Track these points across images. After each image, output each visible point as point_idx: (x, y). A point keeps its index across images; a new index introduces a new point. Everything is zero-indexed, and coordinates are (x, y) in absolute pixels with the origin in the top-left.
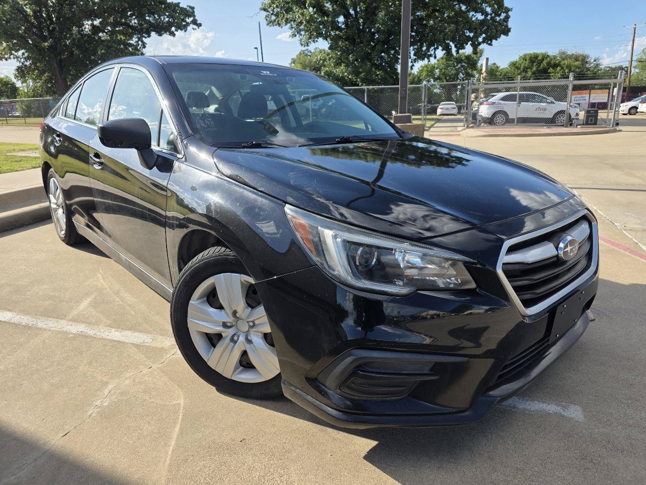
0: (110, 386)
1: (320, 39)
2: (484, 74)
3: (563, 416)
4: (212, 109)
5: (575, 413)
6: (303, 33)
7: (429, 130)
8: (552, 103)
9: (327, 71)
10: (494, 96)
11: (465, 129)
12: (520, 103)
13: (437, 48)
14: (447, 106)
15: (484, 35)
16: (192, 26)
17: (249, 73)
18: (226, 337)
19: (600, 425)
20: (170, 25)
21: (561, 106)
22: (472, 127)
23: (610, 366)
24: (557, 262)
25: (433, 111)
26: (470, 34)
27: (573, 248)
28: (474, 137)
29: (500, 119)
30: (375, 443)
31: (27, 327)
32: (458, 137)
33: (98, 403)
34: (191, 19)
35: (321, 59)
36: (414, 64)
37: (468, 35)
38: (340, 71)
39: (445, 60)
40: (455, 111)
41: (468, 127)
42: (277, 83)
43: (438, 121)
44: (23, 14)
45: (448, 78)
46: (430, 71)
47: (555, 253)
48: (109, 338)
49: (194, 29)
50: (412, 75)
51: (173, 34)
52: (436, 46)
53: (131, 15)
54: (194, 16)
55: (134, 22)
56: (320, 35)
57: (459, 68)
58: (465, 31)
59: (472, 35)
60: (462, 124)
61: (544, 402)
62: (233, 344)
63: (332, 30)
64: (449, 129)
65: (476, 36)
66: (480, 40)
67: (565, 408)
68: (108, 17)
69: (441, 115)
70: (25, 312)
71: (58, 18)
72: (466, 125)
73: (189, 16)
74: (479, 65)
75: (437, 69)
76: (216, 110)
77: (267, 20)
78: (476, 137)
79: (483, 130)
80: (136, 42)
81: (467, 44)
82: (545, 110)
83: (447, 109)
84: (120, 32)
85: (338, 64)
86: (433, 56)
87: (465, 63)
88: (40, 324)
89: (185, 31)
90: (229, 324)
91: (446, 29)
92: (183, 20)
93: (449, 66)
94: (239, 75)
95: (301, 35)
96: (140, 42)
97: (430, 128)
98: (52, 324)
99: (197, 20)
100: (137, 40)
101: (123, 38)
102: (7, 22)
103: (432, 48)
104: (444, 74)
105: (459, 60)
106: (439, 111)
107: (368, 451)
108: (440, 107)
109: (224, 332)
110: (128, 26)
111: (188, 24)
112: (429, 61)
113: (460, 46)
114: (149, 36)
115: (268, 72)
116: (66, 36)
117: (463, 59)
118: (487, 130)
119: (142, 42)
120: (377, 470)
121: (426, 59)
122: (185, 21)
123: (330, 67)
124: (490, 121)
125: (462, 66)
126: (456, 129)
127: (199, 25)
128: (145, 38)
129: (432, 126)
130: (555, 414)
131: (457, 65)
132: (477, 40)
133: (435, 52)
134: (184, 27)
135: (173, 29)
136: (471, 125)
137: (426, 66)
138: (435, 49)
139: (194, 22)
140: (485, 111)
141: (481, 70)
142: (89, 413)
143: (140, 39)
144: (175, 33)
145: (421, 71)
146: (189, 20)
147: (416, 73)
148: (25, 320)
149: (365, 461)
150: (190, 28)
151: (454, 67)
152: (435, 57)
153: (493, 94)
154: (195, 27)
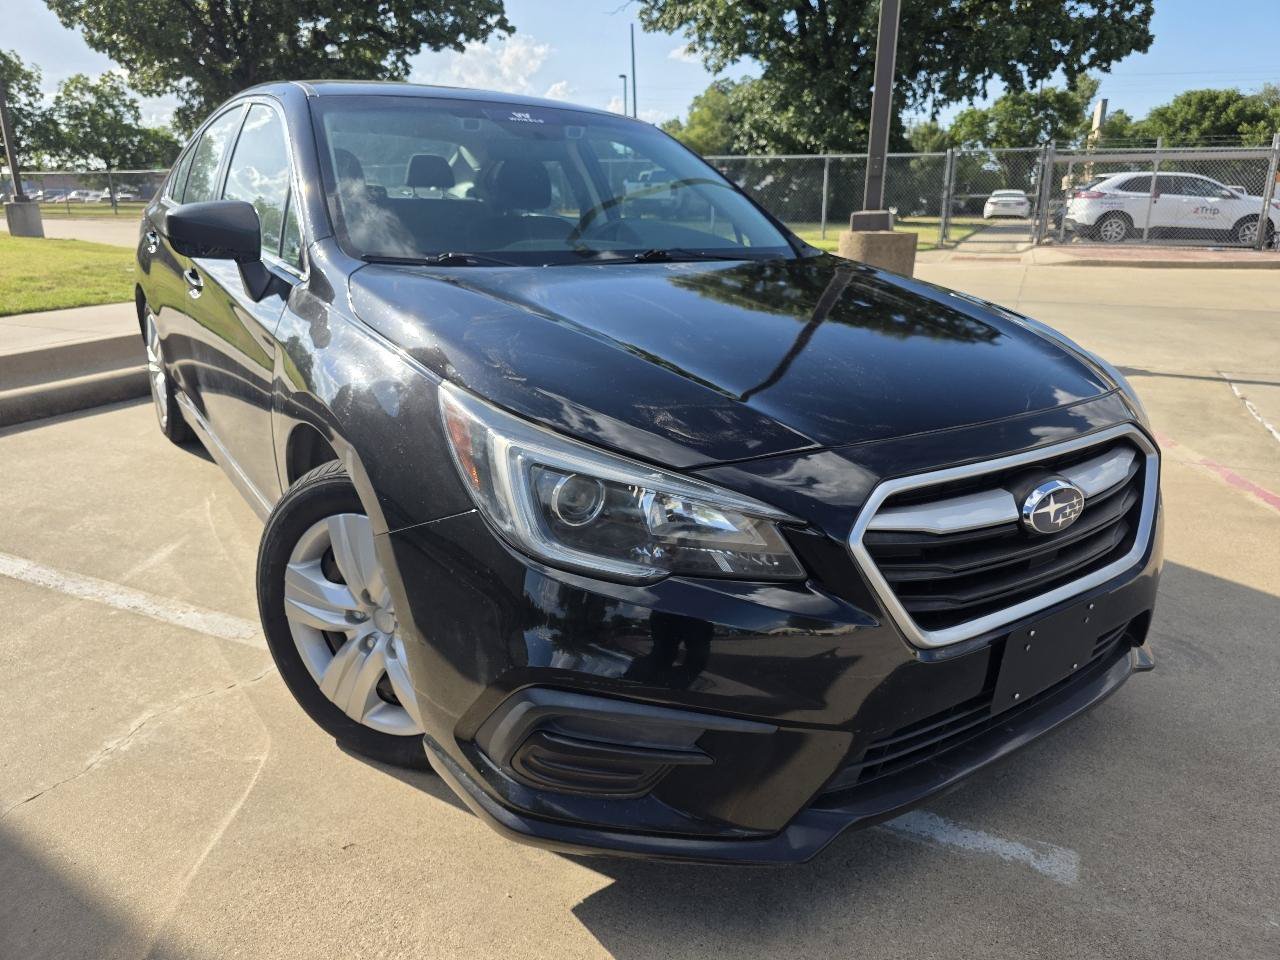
0: (146, 715)
1: (746, 58)
2: (1097, 132)
3: (1030, 869)
4: (461, 190)
5: (1062, 865)
6: (710, 45)
7: (955, 247)
8: (1233, 196)
10: (1105, 179)
11: (1032, 248)
12: (1157, 195)
13: (990, 76)
14: (1004, 199)
15: (1093, 51)
16: (497, 31)
17: (484, 117)
18: (353, 640)
19: (1108, 900)
20: (456, 29)
21: (1251, 204)
22: (1049, 244)
23: (1179, 773)
24: (1016, 534)
25: (976, 208)
26: (1063, 49)
27: (1064, 508)
28: (1048, 265)
29: (1114, 228)
30: (604, 882)
31: (46, 590)
32: (1013, 266)
33: (112, 745)
34: (496, 18)
35: (744, 98)
36: (940, 109)
37: (1057, 49)
38: (782, 122)
39: (1009, 103)
40: (1023, 210)
41: (1039, 244)
42: (539, 136)
43: (982, 229)
44: (190, 10)
45: (1013, 140)
46: (977, 125)
47: (1014, 514)
48: (180, 623)
49: (500, 37)
50: (938, 134)
51: (460, 48)
52: (987, 73)
53: (385, 12)
54: (503, 12)
55: (391, 22)
56: (744, 50)
57: (1040, 120)
58: (1052, 41)
59: (1066, 49)
60: (1026, 237)
61: (999, 836)
62: (364, 655)
63: (770, 39)
64: (999, 246)
65: (1076, 53)
66: (1085, 59)
67: (1041, 852)
68: (341, 16)
69: (992, 217)
70: (52, 563)
71: (252, 17)
72: (1035, 240)
73: (492, 12)
74: (1087, 114)
75: (992, 120)
76: (469, 192)
77: (643, 19)
78: (1054, 264)
79: (1072, 250)
80: (393, 63)
81: (1054, 69)
82: (1215, 211)
83: (1006, 205)
84: (365, 44)
85: (781, 106)
86: (981, 93)
87: (1054, 109)
88: (70, 588)
89: (484, 42)
90: (358, 616)
91: (1008, 35)
92: (482, 21)
93: (1017, 117)
94: (462, 120)
95: (706, 48)
96: (400, 64)
97: (958, 243)
98: (88, 589)
99: (506, 21)
100: (394, 58)
101: (368, 54)
102: (162, 24)
103: (979, 77)
104: (1008, 133)
105: (1041, 103)
106: (989, 209)
107: (586, 895)
108: (992, 200)
109: (348, 630)
110: (378, 31)
111: (490, 28)
112: (972, 104)
113: (1041, 72)
114: (418, 51)
115: (527, 116)
116: (265, 51)
117: (1050, 100)
118: (1078, 251)
119: (404, 63)
120: (592, 938)
121: (965, 98)
122: (485, 22)
123: (764, 113)
124: (1092, 233)
125: (1047, 116)
126: (1014, 248)
127: (511, 30)
128: (410, 54)
129: (964, 239)
130: (1016, 862)
131: (1036, 114)
132: (1078, 60)
133: (984, 86)
134: (482, 35)
135: (462, 37)
136: (1047, 240)
137: (971, 114)
138: (985, 79)
139: (502, 24)
140: (1080, 210)
141: (1090, 126)
142: (88, 763)
143: (400, 57)
144: (465, 45)
145: (956, 127)
146: (492, 20)
147: (947, 129)
148: (46, 576)
149: (573, 916)
150: (492, 37)
151: (1029, 116)
152: (985, 96)
153: (1103, 175)
154: (503, 33)
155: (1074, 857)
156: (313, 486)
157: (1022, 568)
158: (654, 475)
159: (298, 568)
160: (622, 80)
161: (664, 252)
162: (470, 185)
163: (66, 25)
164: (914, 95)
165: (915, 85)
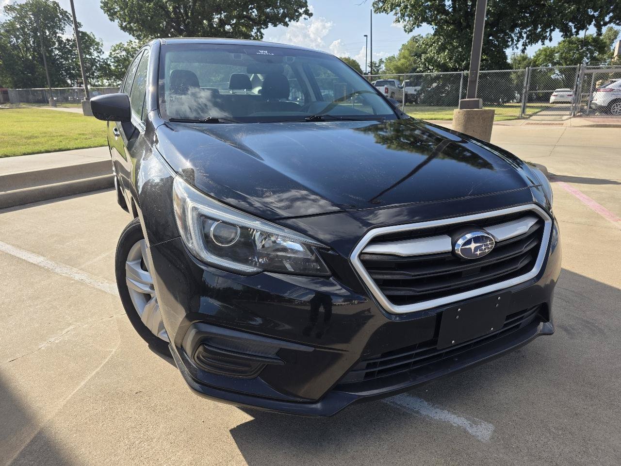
0: (71, 327)
1: (424, 24)
2: (616, 58)
3: (465, 431)
4: (256, 91)
5: (483, 431)
6: (407, 18)
7: (529, 118)
9: (427, 57)
10: (615, 81)
11: (571, 118)
13: (553, 30)
14: (562, 93)
15: (611, 14)
16: (304, 16)
17: (244, 53)
18: (153, 297)
19: (503, 451)
20: (285, 15)
22: (580, 116)
25: (546, 98)
26: (595, 14)
27: (482, 246)
28: (578, 127)
29: (618, 108)
31: (48, 270)
32: (560, 127)
33: (52, 340)
34: (304, 9)
35: (423, 43)
36: (527, 47)
37: (592, 14)
38: (442, 58)
39: (567, 43)
40: (571, 99)
41: (574, 116)
43: (547, 108)
44: (164, 10)
45: (568, 63)
46: (549, 55)
47: (450, 248)
48: (99, 287)
49: (305, 19)
50: (527, 60)
51: (286, 25)
52: (552, 28)
53: (251, 9)
54: (307, 6)
55: (255, 13)
56: (425, 20)
57: (583, 52)
58: (589, 10)
59: (596, 14)
60: (568, 113)
63: (437, 14)
64: (553, 117)
65: (602, 16)
66: (607, 19)
67: (474, 423)
68: (232, 11)
69: (553, 103)
70: (53, 259)
71: (192, 14)
72: (572, 114)
73: (301, 7)
74: (612, 48)
75: (557, 53)
76: (259, 91)
77: (374, 6)
78: (581, 127)
79: (592, 119)
80: (256, 33)
81: (590, 24)
83: (562, 96)
84: (243, 25)
85: (442, 49)
86: (548, 39)
87: (591, 45)
88: (58, 270)
89: (297, 21)
92: (297, 11)
93: (571, 50)
95: (405, 20)
96: (258, 33)
97: (531, 116)
98: (64, 271)
99: (309, 10)
100: (256, 31)
101: (244, 29)
102: (152, 18)
103: (548, 30)
104: (565, 59)
105: (585, 42)
106: (552, 99)
107: (239, 424)
108: (555, 93)
109: (152, 293)
110: (249, 18)
111: (300, 15)
112: (543, 44)
113: (582, 26)
114: (267, 27)
116: (197, 29)
117: (590, 41)
118: (596, 119)
119: (260, 33)
121: (540, 42)
122: (298, 12)
123: (431, 52)
124: (606, 110)
125: (588, 50)
126: (561, 118)
127: (311, 15)
128: (264, 29)
129: (535, 114)
130: (459, 427)
131: (582, 49)
132: (604, 19)
133: (550, 34)
134: (296, 18)
135: (287, 19)
136: (579, 114)
137: (545, 50)
138: (551, 31)
139: (307, 12)
140: (600, 98)
141: (613, 54)
142: (40, 347)
143: (258, 30)
144: (289, 23)
145: (538, 56)
146: (301, 11)
147: (532, 58)
148: (49, 264)
149: (230, 435)
150: (301, 18)
151: (578, 50)
152: (551, 40)
153: (614, 80)
154: (307, 17)
155: (491, 427)
156: (134, 225)
157: (457, 276)
158: (257, 222)
159: (130, 264)
160: (366, 37)
161: (320, 117)
162: (260, 88)
163: (111, 20)
164: (512, 40)
165: (513, 35)
